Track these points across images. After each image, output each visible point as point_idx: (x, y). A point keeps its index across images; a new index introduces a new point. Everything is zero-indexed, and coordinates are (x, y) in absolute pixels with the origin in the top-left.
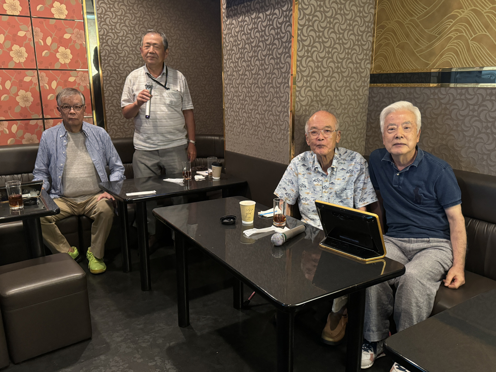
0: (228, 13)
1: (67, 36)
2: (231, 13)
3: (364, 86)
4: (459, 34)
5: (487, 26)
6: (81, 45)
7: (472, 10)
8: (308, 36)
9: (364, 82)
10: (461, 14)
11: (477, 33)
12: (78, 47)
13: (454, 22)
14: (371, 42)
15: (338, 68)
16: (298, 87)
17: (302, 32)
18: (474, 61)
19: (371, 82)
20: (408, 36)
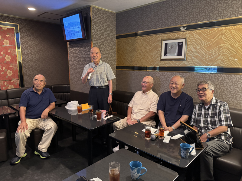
0: (70, 46)
1: (9, 51)
2: (71, 46)
4: (138, 57)
5: (145, 55)
6: (14, 54)
7: (141, 50)
10: (138, 51)
12: (13, 55)
19: (116, 69)
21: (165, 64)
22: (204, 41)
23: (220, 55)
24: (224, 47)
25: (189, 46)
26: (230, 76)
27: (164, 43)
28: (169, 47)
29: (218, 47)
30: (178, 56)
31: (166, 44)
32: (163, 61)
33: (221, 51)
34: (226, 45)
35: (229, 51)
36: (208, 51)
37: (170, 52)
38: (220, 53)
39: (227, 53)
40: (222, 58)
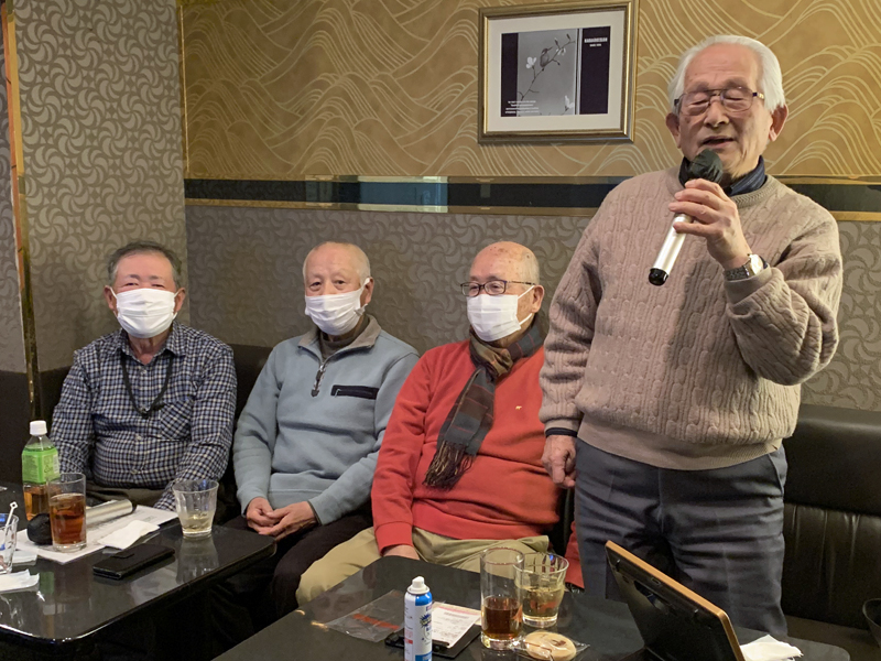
3: (175, 204)
4: (334, 116)
5: (377, 108)
7: (352, 77)
8: (44, 105)
9: (173, 194)
10: (333, 82)
11: (362, 117)
13: (323, 93)
14: (177, 116)
15: (114, 167)
16: (33, 207)
17: (29, 97)
18: (362, 162)
19: (187, 196)
20: (247, 111)
21: (509, 164)
22: (736, 26)
23: (821, 108)
24: (844, 61)
25: (648, 54)
27: (495, 31)
28: (531, 61)
29: (813, 62)
30: (581, 113)
31: (510, 43)
32: (494, 150)
33: (829, 86)
34: (852, 52)
35: (872, 83)
37: (533, 93)
38: (826, 98)
39: (860, 98)
40: (832, 126)
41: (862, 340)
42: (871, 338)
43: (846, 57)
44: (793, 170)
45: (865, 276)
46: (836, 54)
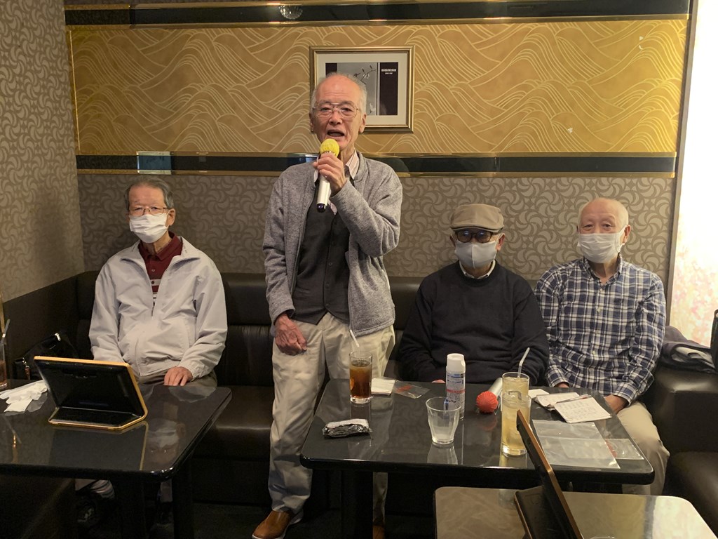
4: (201, 112)
5: (235, 108)
7: (215, 86)
9: (70, 166)
10: (200, 89)
11: (223, 113)
13: (192, 97)
18: (225, 145)
20: (130, 107)
22: (474, 66)
23: (522, 114)
24: (535, 88)
25: (421, 80)
26: (554, 180)
27: (322, 62)
29: (519, 88)
30: (381, 114)
31: (331, 68)
33: (528, 101)
34: (539, 83)
35: (551, 101)
36: (485, 101)
38: (526, 108)
39: (545, 110)
40: (529, 124)
41: (547, 243)
42: (552, 242)
43: (536, 86)
44: (508, 149)
45: (548, 208)
46: (531, 84)
